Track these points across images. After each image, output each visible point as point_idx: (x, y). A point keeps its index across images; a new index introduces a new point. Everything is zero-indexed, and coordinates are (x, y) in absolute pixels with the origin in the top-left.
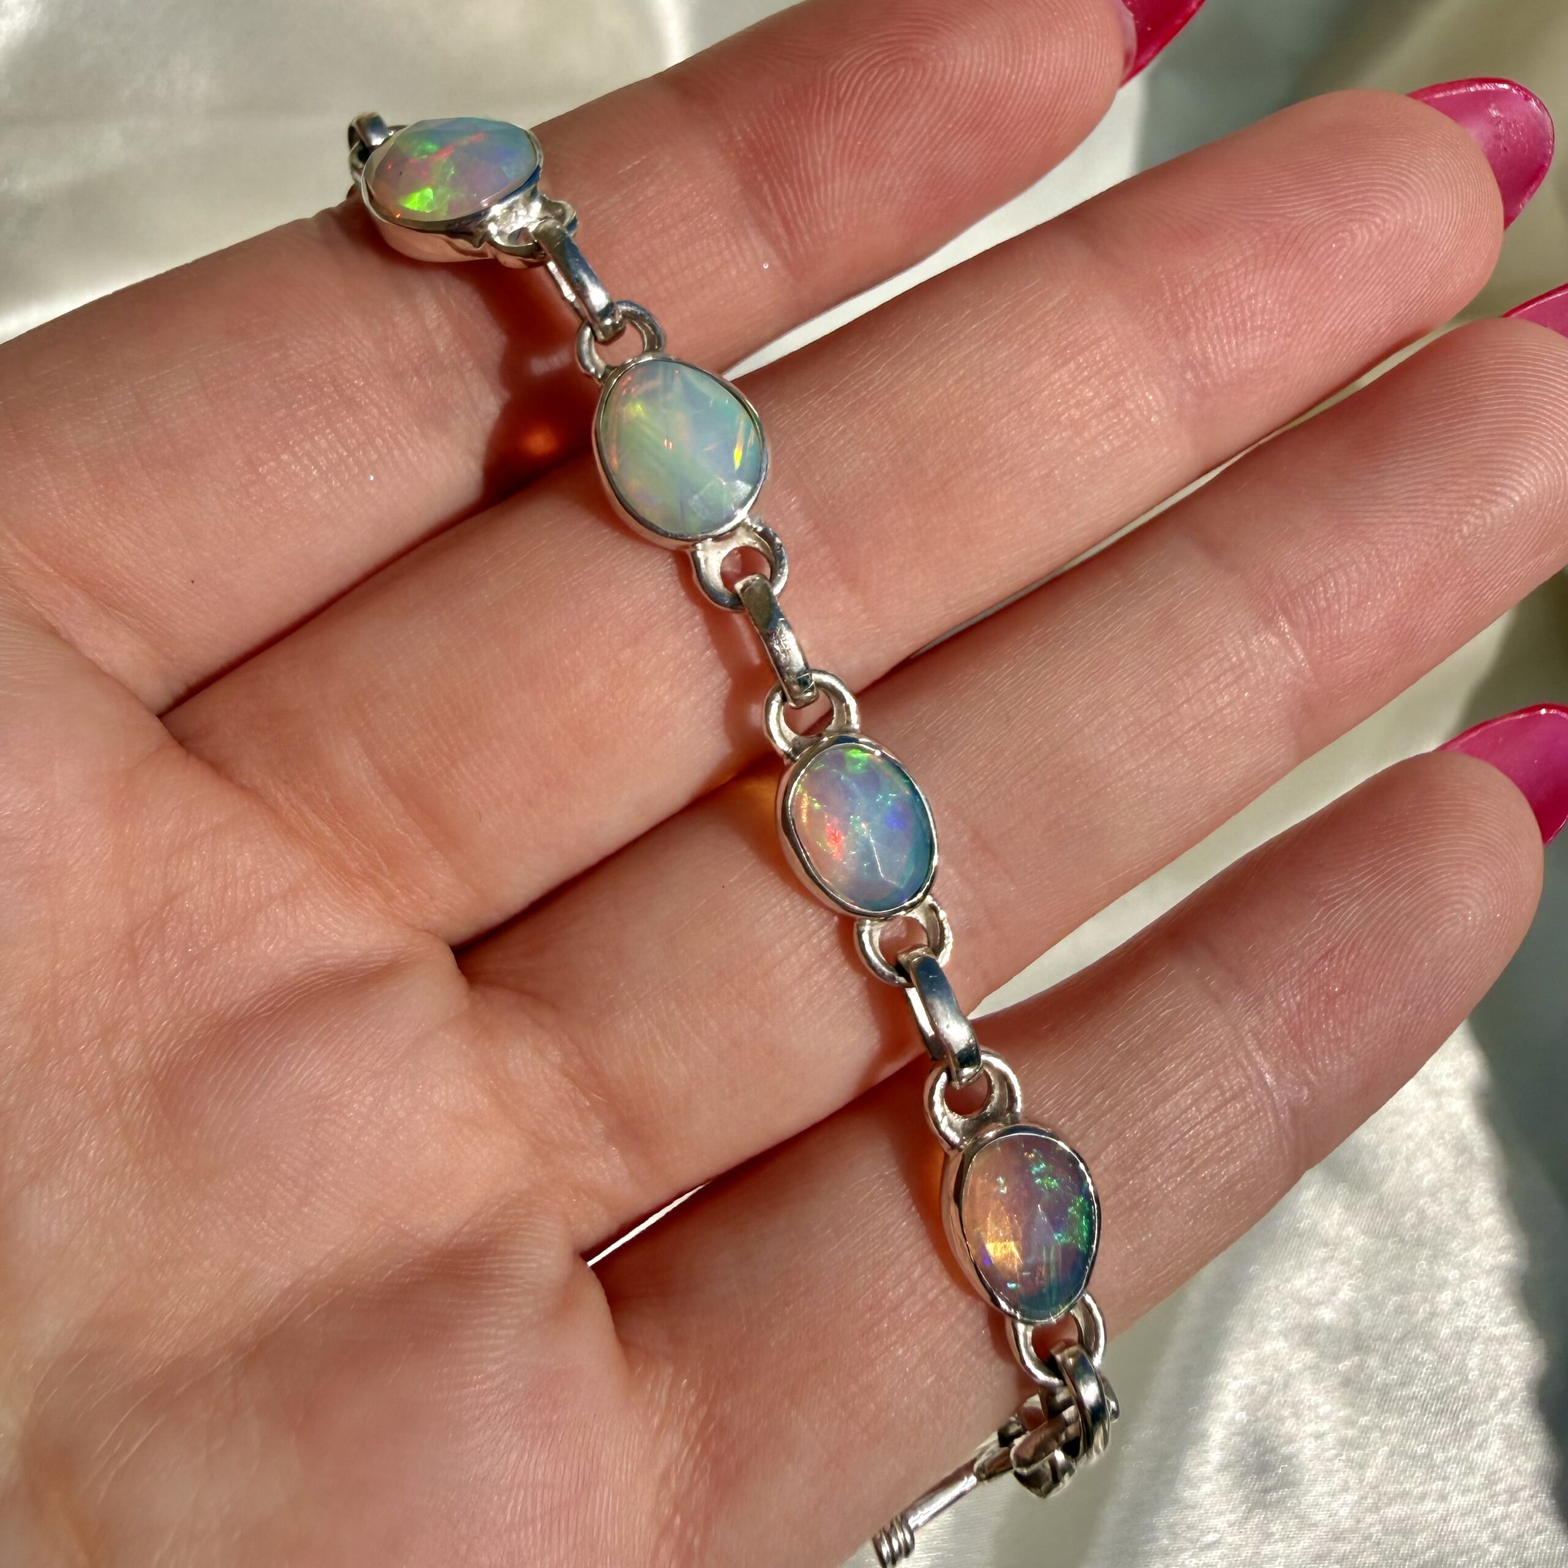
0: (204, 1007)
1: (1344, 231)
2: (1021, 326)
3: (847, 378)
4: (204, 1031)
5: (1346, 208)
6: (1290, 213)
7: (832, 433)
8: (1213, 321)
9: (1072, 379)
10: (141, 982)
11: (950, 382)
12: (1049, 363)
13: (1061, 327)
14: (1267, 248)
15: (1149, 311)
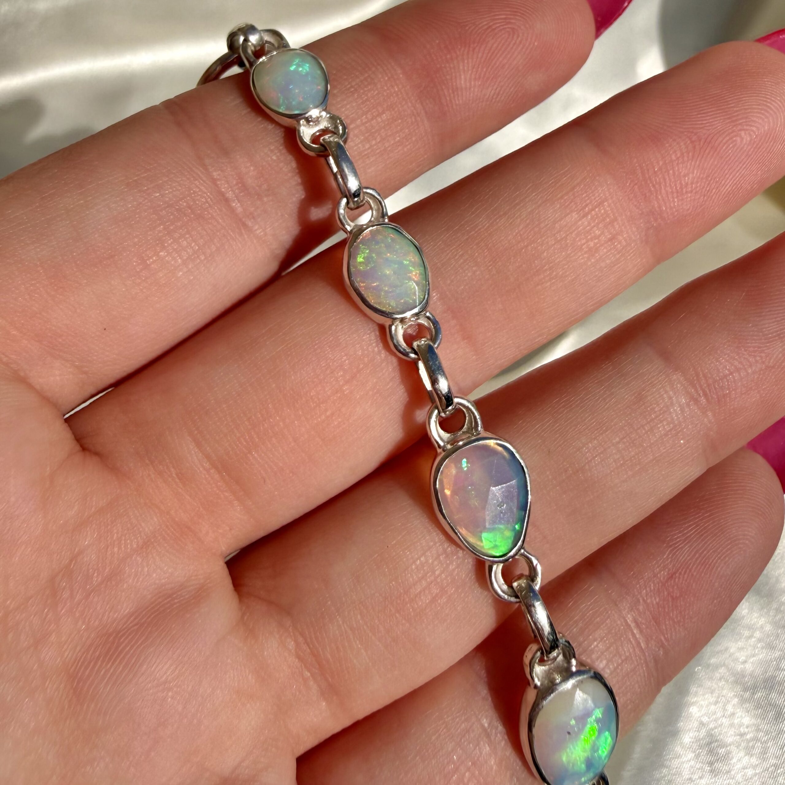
1: (736, 136)
2: (561, 194)
5: (738, 123)
6: (707, 126)
7: (456, 255)
8: (665, 189)
9: (589, 224)
10: (59, 609)
11: (521, 227)
12: (576, 216)
13: (583, 194)
14: (694, 147)
15: (630, 184)
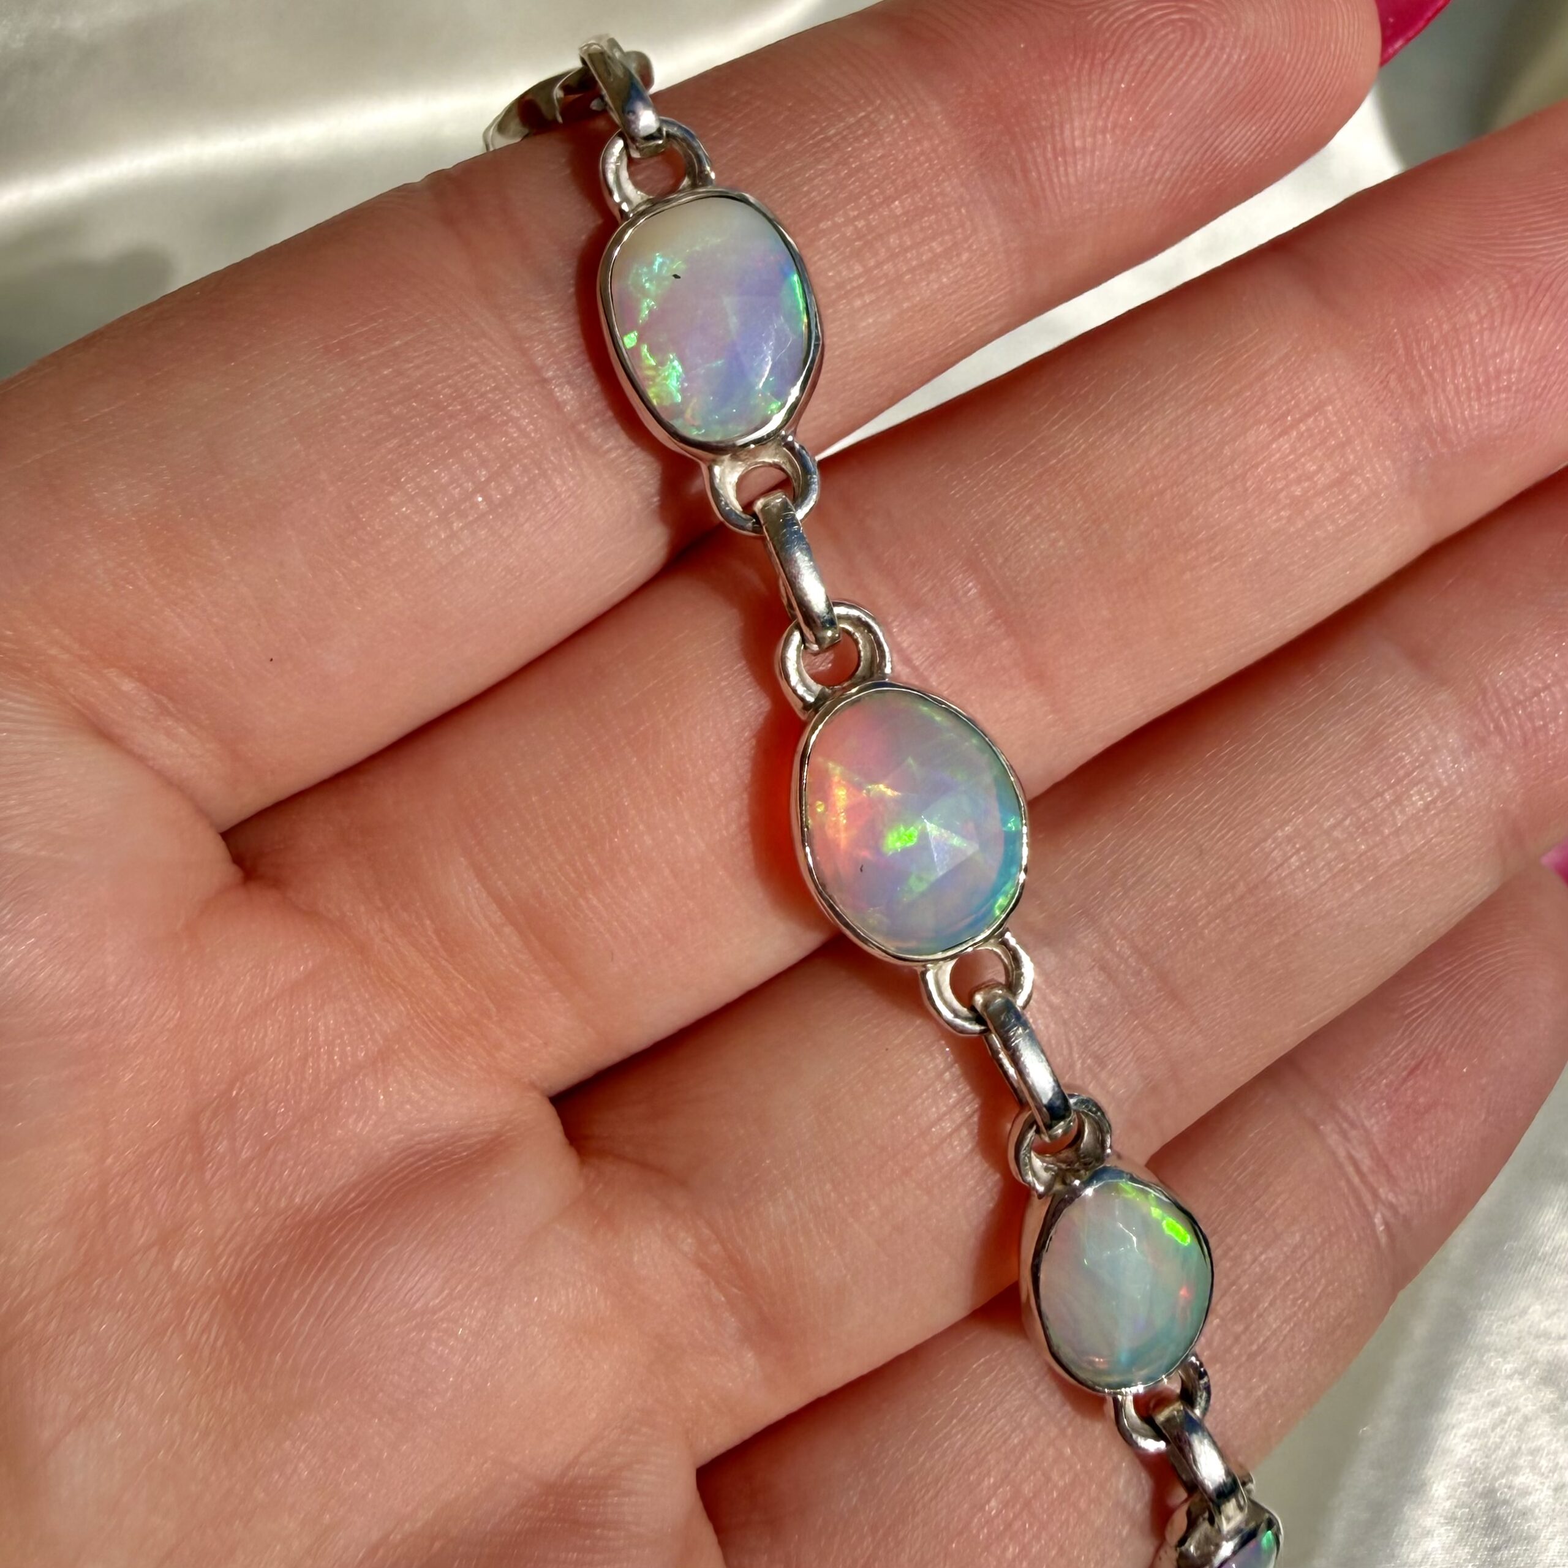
0: (283, 1204)
2: (1237, 387)
3: (1033, 441)
4: (285, 1233)
6: (1543, 255)
7: (1016, 508)
8: (1453, 382)
9: (1293, 450)
10: (208, 1175)
11: (1154, 452)
12: (1267, 432)
13: (1281, 389)
14: (1516, 297)
15: (1380, 370)
